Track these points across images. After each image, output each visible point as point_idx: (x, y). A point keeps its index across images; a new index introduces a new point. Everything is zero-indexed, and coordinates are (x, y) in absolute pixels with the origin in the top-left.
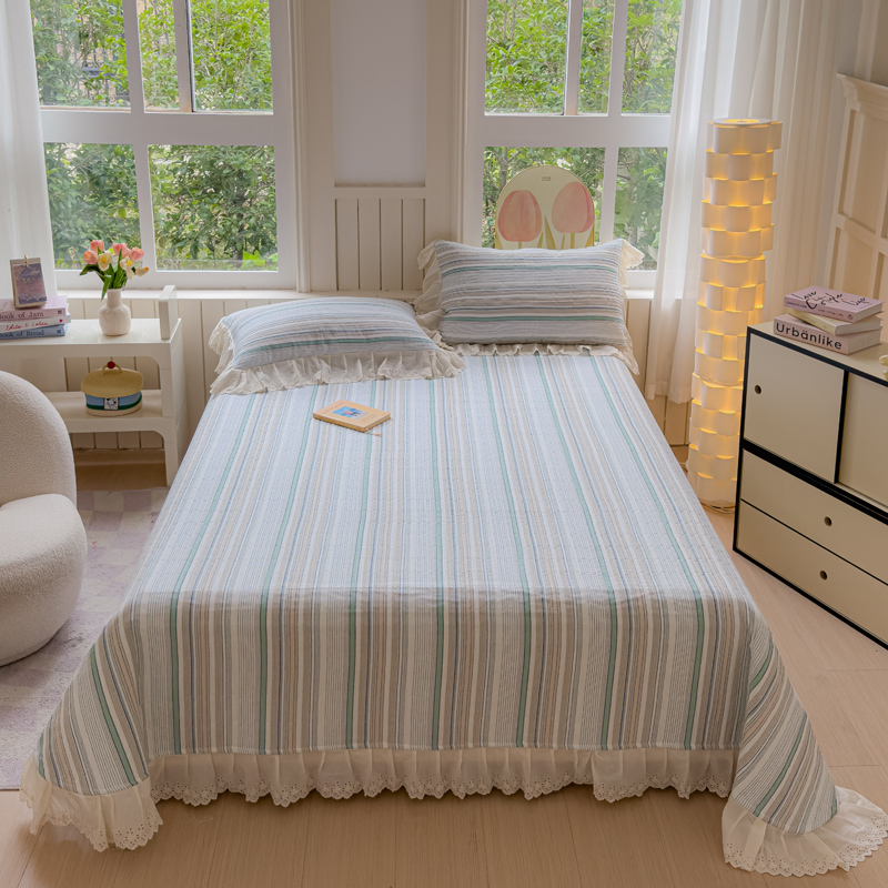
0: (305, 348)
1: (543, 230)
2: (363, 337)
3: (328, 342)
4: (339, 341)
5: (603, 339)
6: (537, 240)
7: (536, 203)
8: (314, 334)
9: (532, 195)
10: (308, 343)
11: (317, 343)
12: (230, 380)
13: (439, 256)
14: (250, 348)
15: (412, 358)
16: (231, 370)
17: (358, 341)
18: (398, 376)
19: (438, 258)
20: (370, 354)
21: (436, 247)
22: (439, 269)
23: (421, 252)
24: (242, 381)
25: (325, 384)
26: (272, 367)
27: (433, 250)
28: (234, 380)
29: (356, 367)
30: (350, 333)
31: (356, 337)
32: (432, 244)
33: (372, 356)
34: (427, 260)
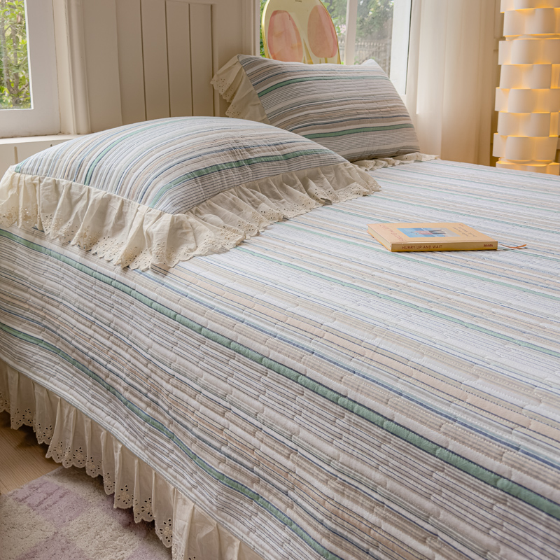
0: (230, 171)
1: (305, 55)
2: (278, 153)
3: (249, 162)
4: (261, 160)
7: (295, 26)
8: (232, 151)
9: (289, 16)
10: (230, 166)
11: (239, 164)
12: (177, 235)
13: (249, 72)
14: (169, 178)
15: (333, 175)
16: (167, 218)
17: (276, 159)
18: (336, 199)
19: (249, 75)
20: (292, 175)
21: (242, 63)
22: (252, 88)
23: (218, 72)
24: (200, 232)
25: (285, 219)
26: (210, 206)
27: (239, 67)
28: (185, 234)
29: (289, 194)
30: (265, 149)
31: (273, 153)
32: (235, 59)
33: (296, 178)
34: (230, 81)
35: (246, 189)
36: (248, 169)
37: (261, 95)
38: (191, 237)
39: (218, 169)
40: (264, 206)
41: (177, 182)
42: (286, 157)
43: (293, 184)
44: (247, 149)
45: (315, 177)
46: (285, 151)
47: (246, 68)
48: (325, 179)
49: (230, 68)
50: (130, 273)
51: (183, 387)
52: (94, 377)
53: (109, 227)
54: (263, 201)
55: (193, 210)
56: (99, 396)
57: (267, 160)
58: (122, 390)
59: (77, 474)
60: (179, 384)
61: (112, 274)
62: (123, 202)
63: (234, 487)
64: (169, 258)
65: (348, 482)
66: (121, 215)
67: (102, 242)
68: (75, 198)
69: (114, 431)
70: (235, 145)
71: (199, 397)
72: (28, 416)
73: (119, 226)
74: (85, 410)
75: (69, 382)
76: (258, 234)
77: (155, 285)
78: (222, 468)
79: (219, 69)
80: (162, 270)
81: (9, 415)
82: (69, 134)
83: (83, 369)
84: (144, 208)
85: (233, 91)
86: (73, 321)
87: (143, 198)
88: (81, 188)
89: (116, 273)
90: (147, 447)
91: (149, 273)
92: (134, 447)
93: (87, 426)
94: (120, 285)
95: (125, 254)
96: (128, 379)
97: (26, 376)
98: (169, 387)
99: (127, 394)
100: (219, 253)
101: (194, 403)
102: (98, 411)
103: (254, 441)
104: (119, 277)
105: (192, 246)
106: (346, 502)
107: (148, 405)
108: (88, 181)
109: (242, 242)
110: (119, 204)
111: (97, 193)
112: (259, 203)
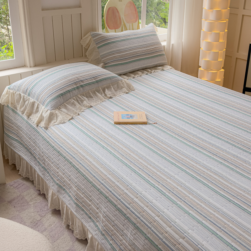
0: (74, 92)
1: (122, 23)
2: (94, 80)
3: (82, 86)
4: (86, 85)
5: (162, 63)
6: (121, 28)
7: (118, 12)
8: (75, 83)
9: (116, 8)
10: (74, 89)
11: (78, 88)
12: (51, 117)
13: (94, 39)
14: (51, 98)
15: (116, 86)
16: (49, 112)
17: (93, 83)
18: (115, 95)
19: (94, 40)
20: (99, 88)
21: (92, 35)
22: (95, 45)
23: (83, 38)
24: (58, 116)
25: (91, 107)
26: (65, 105)
27: (90, 37)
28: (54, 117)
29: (97, 95)
30: (89, 80)
31: (92, 81)
32: (89, 34)
33: (100, 89)
34: (87, 42)
35: (80, 96)
36: (81, 89)
37: (98, 48)
38: (55, 118)
39: (69, 91)
40: (85, 102)
41: (53, 99)
42: (97, 82)
43: (99, 92)
44: (82, 81)
45: (108, 88)
46: (97, 79)
47: (93, 37)
48: (112, 88)
49: (87, 37)
50: (39, 127)
51: (50, 161)
52: (30, 153)
53: (34, 111)
54: (85, 100)
55: (58, 108)
56: (32, 159)
57: (89, 84)
58: (37, 158)
59: (27, 179)
60: (49, 160)
61: (34, 126)
62: (38, 104)
63: (60, 187)
64: (48, 125)
65: (79, 188)
66: (38, 108)
67: (32, 115)
68: (25, 100)
69: (36, 169)
70: (77, 80)
71: (53, 164)
72: (14, 161)
73: (37, 111)
74: (29, 162)
75: (25, 153)
76: (79, 114)
77: (44, 132)
78: (58, 182)
79: (84, 37)
80: (46, 128)
81: (8, 160)
82: (27, 67)
83: (28, 150)
84: (43, 107)
85: (88, 45)
86: (25, 136)
87: (43, 104)
88: (27, 97)
89: (35, 126)
90: (43, 174)
91: (43, 128)
92: (40, 174)
93: (29, 166)
94: (36, 130)
95: (38, 121)
96: (38, 156)
97: (13, 150)
98: (47, 160)
99: (38, 160)
100: (62, 123)
101: (52, 165)
102: (32, 163)
103: (64, 176)
104: (36, 128)
105: (55, 121)
106: (78, 192)
107: (43, 164)
108: (29, 95)
109: (72, 118)
110: (37, 104)
111: (32, 100)
112: (83, 101)
